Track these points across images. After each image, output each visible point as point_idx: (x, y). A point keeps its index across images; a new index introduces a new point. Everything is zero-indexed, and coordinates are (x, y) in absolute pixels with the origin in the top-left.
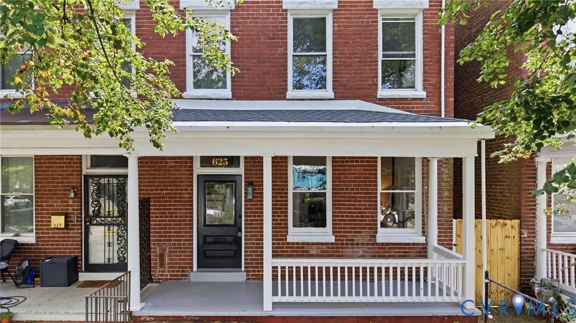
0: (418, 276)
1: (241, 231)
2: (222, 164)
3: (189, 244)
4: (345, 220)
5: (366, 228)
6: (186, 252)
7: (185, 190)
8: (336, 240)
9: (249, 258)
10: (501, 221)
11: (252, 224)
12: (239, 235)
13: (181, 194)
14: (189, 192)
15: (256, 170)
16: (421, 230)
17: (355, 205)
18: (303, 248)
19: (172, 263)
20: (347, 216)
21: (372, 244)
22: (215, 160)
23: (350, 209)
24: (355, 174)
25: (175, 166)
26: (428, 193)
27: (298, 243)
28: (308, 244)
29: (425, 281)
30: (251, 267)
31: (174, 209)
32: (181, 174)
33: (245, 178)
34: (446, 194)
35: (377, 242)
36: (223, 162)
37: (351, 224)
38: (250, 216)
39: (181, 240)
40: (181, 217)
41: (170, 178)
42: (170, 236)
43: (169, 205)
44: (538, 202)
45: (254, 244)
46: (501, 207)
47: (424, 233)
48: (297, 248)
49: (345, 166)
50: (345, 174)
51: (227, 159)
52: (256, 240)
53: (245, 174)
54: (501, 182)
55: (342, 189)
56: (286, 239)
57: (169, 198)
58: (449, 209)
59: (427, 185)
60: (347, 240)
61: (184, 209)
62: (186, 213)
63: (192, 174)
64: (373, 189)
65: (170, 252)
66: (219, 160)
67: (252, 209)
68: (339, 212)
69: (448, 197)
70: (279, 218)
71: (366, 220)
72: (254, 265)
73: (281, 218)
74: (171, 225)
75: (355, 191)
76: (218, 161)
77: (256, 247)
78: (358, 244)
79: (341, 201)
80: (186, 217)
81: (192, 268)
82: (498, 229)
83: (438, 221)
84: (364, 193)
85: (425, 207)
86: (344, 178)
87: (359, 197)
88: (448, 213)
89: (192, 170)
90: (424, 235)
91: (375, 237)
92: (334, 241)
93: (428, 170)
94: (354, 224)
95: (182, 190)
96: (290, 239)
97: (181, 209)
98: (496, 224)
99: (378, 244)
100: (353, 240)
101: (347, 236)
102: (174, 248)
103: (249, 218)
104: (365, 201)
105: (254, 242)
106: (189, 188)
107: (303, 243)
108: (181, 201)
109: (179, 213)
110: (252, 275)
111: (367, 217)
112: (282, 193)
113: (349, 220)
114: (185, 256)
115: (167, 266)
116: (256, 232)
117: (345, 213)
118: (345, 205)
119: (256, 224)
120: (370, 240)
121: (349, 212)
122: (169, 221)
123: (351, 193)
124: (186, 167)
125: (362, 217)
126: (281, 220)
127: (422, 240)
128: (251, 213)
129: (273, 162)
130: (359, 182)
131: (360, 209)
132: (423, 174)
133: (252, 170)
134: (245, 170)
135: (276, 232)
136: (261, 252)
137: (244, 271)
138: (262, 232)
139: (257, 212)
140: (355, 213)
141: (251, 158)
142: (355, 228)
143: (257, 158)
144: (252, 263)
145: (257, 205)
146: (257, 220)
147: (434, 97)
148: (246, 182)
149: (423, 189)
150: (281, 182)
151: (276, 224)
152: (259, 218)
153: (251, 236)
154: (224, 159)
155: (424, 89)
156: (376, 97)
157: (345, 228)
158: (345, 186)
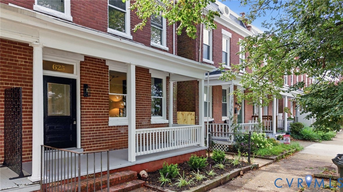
1: (76, 120)
2: (60, 70)
4: (138, 112)
5: (146, 116)
9: (85, 138)
10: (190, 112)
11: (87, 115)
12: (75, 123)
15: (89, 77)
16: (166, 117)
17: (142, 103)
18: (117, 129)
20: (139, 110)
21: (149, 125)
22: (55, 66)
23: (140, 105)
24: (142, 86)
26: (169, 98)
27: (114, 127)
28: (120, 126)
30: (87, 145)
33: (81, 81)
34: (175, 99)
35: (152, 123)
36: (61, 68)
37: (140, 114)
38: (85, 109)
45: (88, 128)
46: (183, 108)
48: (114, 129)
51: (64, 66)
52: (89, 125)
53: (81, 79)
54: (183, 96)
56: (108, 124)
58: (176, 107)
59: (169, 95)
60: (138, 123)
64: (149, 95)
66: (58, 66)
67: (87, 104)
70: (104, 111)
71: (146, 112)
72: (88, 143)
75: (142, 96)
76: (57, 66)
77: (89, 131)
78: (143, 125)
82: (189, 116)
84: (146, 97)
85: (168, 105)
87: (144, 99)
90: (167, 119)
91: (150, 121)
93: (169, 87)
94: (142, 114)
96: (110, 124)
98: (189, 114)
99: (151, 125)
100: (141, 123)
101: (138, 121)
103: (85, 111)
104: (146, 101)
107: (117, 126)
110: (87, 150)
111: (147, 110)
112: (105, 94)
113: (140, 112)
116: (89, 120)
117: (138, 108)
118: (138, 103)
120: (148, 123)
121: (140, 108)
123: (140, 97)
125: (145, 110)
126: (105, 112)
127: (167, 121)
128: (86, 106)
129: (100, 73)
130: (144, 90)
131: (144, 106)
132: (167, 89)
133: (87, 76)
134: (81, 76)
135: (102, 120)
136: (93, 133)
137: (81, 148)
138: (93, 120)
139: (90, 107)
140: (142, 108)
141: (86, 68)
142: (142, 116)
143: (90, 69)
144: (87, 142)
145: (90, 101)
146: (90, 112)
147: (171, 52)
148: (81, 84)
149: (167, 97)
150: (105, 86)
151: (102, 114)
152: (91, 111)
153: (86, 123)
154: (62, 66)
155: (167, 46)
156: (150, 45)
157: (138, 116)
158: (138, 92)
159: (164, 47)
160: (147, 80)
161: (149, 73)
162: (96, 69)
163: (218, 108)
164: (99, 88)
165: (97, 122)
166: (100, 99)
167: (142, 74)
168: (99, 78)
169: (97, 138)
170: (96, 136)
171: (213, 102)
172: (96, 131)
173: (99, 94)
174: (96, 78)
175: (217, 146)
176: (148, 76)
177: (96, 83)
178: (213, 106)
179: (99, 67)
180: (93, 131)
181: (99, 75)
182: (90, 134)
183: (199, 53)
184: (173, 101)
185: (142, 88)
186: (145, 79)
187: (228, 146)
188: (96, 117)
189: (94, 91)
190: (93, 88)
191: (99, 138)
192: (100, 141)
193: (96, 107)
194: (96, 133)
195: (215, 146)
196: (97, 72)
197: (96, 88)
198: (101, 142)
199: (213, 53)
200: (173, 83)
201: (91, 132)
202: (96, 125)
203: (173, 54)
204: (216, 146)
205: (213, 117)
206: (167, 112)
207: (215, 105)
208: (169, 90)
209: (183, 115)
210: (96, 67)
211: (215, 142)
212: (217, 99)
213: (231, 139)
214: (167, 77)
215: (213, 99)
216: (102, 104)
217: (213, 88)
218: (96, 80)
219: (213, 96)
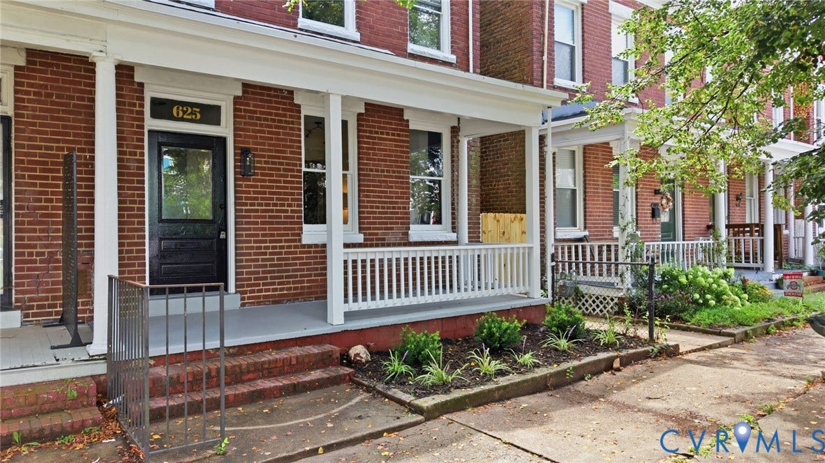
1: (226, 230)
2: (190, 117)
3: (138, 251)
4: (375, 213)
5: (397, 223)
6: (133, 265)
7: (131, 153)
8: (365, 240)
9: (245, 270)
10: (519, 215)
11: (249, 217)
12: (222, 236)
14: (138, 157)
15: (254, 131)
16: (450, 226)
17: (386, 192)
18: (324, 252)
20: (378, 207)
21: (405, 244)
22: (178, 108)
23: (381, 197)
24: (385, 150)
26: (458, 180)
27: (316, 246)
30: (248, 286)
33: (235, 142)
34: (474, 182)
36: (191, 113)
37: (381, 218)
38: (246, 205)
44: (546, 195)
45: (252, 248)
47: (454, 229)
48: (315, 252)
49: (374, 138)
50: (374, 149)
51: (198, 110)
52: (255, 242)
53: (235, 136)
55: (371, 170)
56: (300, 240)
58: (477, 200)
59: (458, 171)
60: (377, 239)
61: (130, 188)
62: (133, 195)
63: (142, 127)
64: (404, 173)
66: (185, 109)
67: (249, 192)
68: (368, 202)
69: (476, 186)
70: (289, 208)
71: (397, 213)
72: (253, 282)
73: (293, 208)
75: (386, 174)
76: (182, 110)
77: (255, 254)
79: (369, 186)
80: (134, 202)
82: (516, 224)
83: (469, 214)
84: (396, 177)
85: (455, 197)
86: (374, 154)
87: (391, 182)
88: (476, 205)
89: (142, 120)
90: (453, 232)
91: (407, 234)
92: (362, 241)
93: (458, 152)
94: (385, 218)
95: (124, 153)
96: (306, 240)
98: (515, 219)
99: (411, 241)
100: (384, 239)
101: (377, 234)
103: (244, 208)
104: (396, 188)
105: (252, 245)
106: (138, 151)
107: (323, 245)
110: (249, 298)
111: (399, 208)
112: (293, 171)
113: (380, 213)
116: (255, 229)
117: (375, 202)
118: (375, 191)
119: (255, 217)
120: (403, 239)
121: (380, 202)
123: (380, 176)
124: (132, 112)
125: (394, 208)
126: (292, 211)
127: (453, 237)
128: (247, 198)
129: (280, 121)
130: (390, 161)
131: (392, 198)
132: (453, 156)
133: (248, 130)
134: (235, 129)
135: (285, 229)
136: (263, 260)
137: (236, 292)
138: (264, 229)
139: (256, 199)
140: (386, 203)
141: (246, 111)
142: (386, 223)
143: (255, 112)
144: (250, 279)
145: (256, 187)
146: (257, 211)
147: (463, 65)
148: (235, 148)
149: (453, 176)
150: (292, 153)
151: (286, 217)
152: (259, 208)
153: (247, 235)
154: (194, 109)
155: (453, 52)
156: (406, 51)
157: (375, 223)
158: (374, 165)
159: (446, 54)
160: (398, 135)
161: (404, 120)
162: (271, 114)
163: (600, 204)
164: (278, 157)
165: (273, 235)
166: (279, 182)
167: (384, 123)
168: (278, 134)
169: (273, 272)
170: (271, 266)
171: (585, 188)
172: (271, 254)
173: (279, 170)
174: (270, 133)
175: (590, 301)
176: (401, 125)
177: (270, 145)
178: (585, 200)
179: (278, 109)
180: (265, 254)
181: (276, 127)
182: (257, 260)
183: (543, 64)
184: (469, 186)
185: (385, 155)
186: (393, 135)
187: (616, 300)
188: (272, 223)
189: (266, 162)
190: (263, 156)
191: (278, 271)
192: (281, 277)
193: (272, 199)
194: (273, 260)
195: (583, 300)
196: (274, 120)
197: (269, 157)
198: (284, 280)
199: (583, 64)
200: (468, 143)
201: (260, 257)
202: (271, 241)
203: (468, 71)
204: (587, 301)
205: (585, 228)
206: (453, 214)
207: (590, 196)
208: (458, 160)
209: (498, 221)
210: (269, 108)
211: (583, 288)
212: (598, 181)
213: (622, 281)
214: (453, 128)
215: (585, 181)
216: (285, 194)
217: (584, 153)
218: (271, 139)
219: (585, 172)
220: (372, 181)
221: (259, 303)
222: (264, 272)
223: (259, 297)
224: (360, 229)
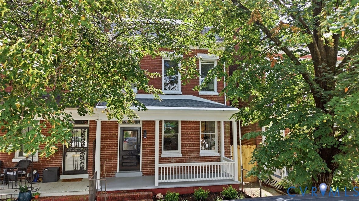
0: (217, 171)
1: (140, 153)
3: (116, 160)
4: (187, 147)
5: (195, 150)
6: (114, 163)
7: (115, 134)
8: (183, 156)
10: (249, 146)
11: (146, 150)
12: (139, 155)
13: (113, 136)
15: (148, 125)
16: (218, 150)
17: (191, 140)
18: (168, 160)
19: (107, 169)
20: (188, 145)
21: (198, 157)
23: (189, 142)
24: (191, 126)
25: (110, 123)
26: (220, 134)
27: (166, 158)
28: (170, 158)
29: (220, 173)
30: (145, 170)
31: (109, 143)
32: (113, 127)
33: (143, 128)
37: (189, 148)
38: (145, 146)
39: (112, 158)
40: (112, 147)
41: (108, 129)
42: (106, 156)
43: (107, 142)
44: (262, 138)
45: (146, 159)
47: (219, 152)
48: (165, 160)
49: (186, 123)
50: (187, 126)
52: (147, 157)
55: (185, 133)
56: (161, 156)
57: (107, 138)
58: (229, 141)
59: (220, 131)
60: (187, 156)
61: (114, 143)
62: (115, 145)
63: (118, 127)
64: (198, 133)
65: (106, 164)
67: (146, 143)
68: (184, 143)
69: (228, 136)
71: (195, 147)
72: (146, 168)
74: (107, 151)
75: (191, 134)
77: (147, 160)
78: (192, 157)
79: (184, 138)
80: (115, 147)
81: (117, 171)
82: (248, 149)
83: (225, 146)
84: (195, 135)
85: (219, 140)
86: (186, 128)
87: (192, 136)
88: (228, 143)
89: (118, 125)
91: (199, 154)
92: (182, 156)
95: (113, 134)
97: (112, 143)
98: (247, 147)
99: (200, 157)
100: (190, 156)
101: (187, 154)
102: (109, 162)
104: (195, 138)
107: (168, 158)
108: (112, 140)
109: (111, 145)
110: (145, 173)
111: (196, 145)
114: (113, 165)
115: (105, 170)
116: (147, 153)
118: (187, 140)
119: (147, 150)
120: (197, 155)
121: (188, 143)
122: (106, 149)
123: (189, 135)
125: (194, 145)
127: (218, 155)
130: (192, 130)
131: (193, 142)
132: (218, 126)
133: (146, 125)
134: (143, 125)
136: (149, 162)
137: (142, 171)
138: (150, 153)
139: (148, 144)
140: (191, 143)
142: (191, 150)
145: (148, 141)
146: (148, 148)
148: (143, 130)
149: (218, 133)
153: (145, 155)
155: (218, 92)
156: (199, 94)
157: (187, 150)
158: (186, 131)
159: (215, 93)
174: (152, 125)
180: (150, 160)
182: (148, 162)
184: (225, 136)
188: (152, 151)
189: (151, 134)
190: (150, 132)
193: (152, 144)
194: (152, 162)
197: (152, 132)
206: (219, 146)
218: (153, 127)
220: (186, 137)
221: (148, 175)
222: (149, 166)
223: (148, 173)
224: (182, 152)
